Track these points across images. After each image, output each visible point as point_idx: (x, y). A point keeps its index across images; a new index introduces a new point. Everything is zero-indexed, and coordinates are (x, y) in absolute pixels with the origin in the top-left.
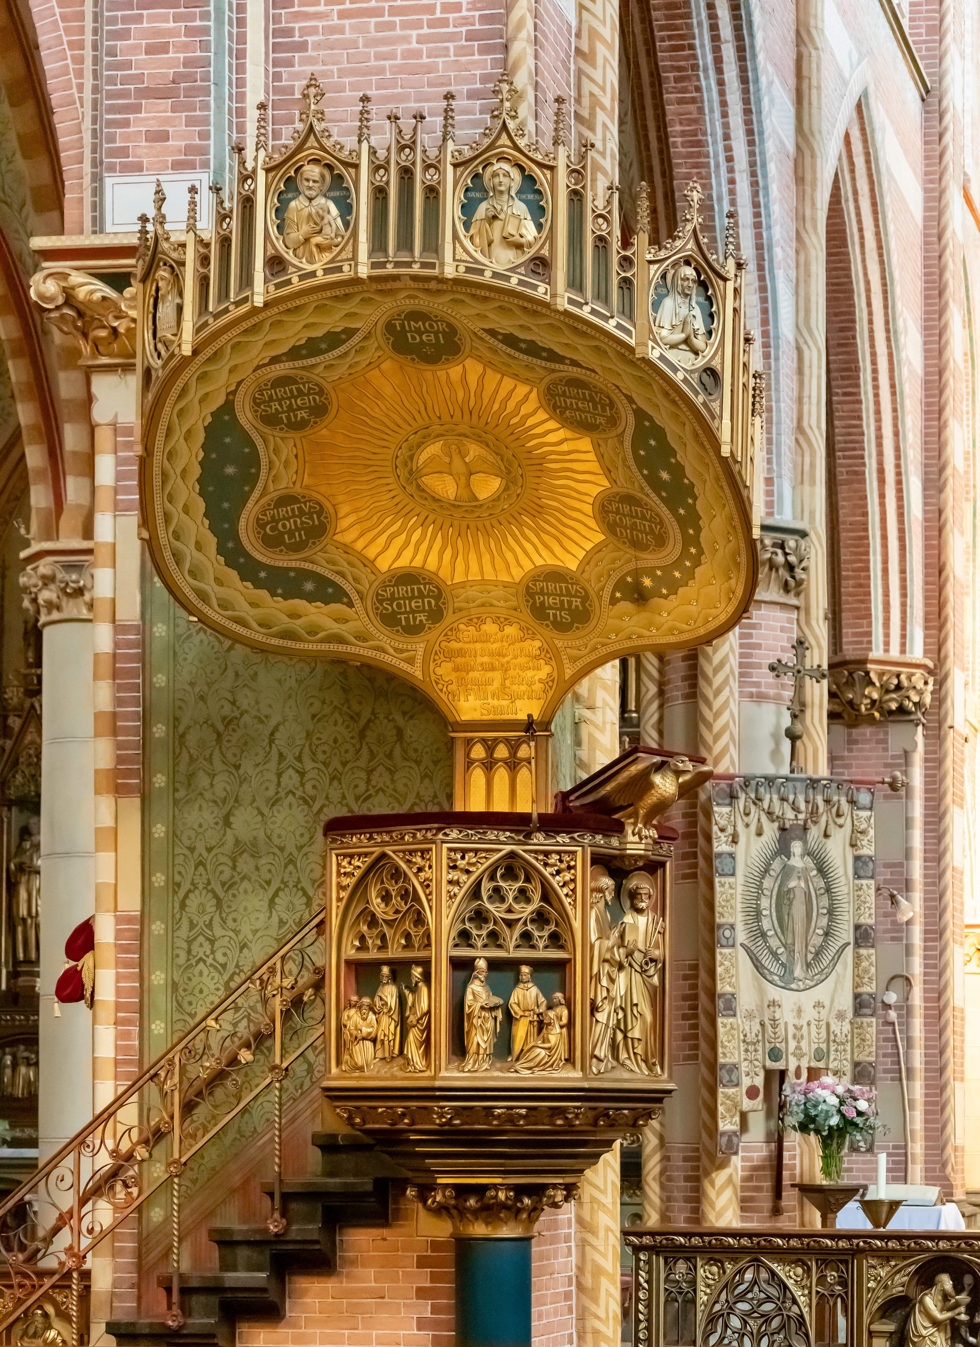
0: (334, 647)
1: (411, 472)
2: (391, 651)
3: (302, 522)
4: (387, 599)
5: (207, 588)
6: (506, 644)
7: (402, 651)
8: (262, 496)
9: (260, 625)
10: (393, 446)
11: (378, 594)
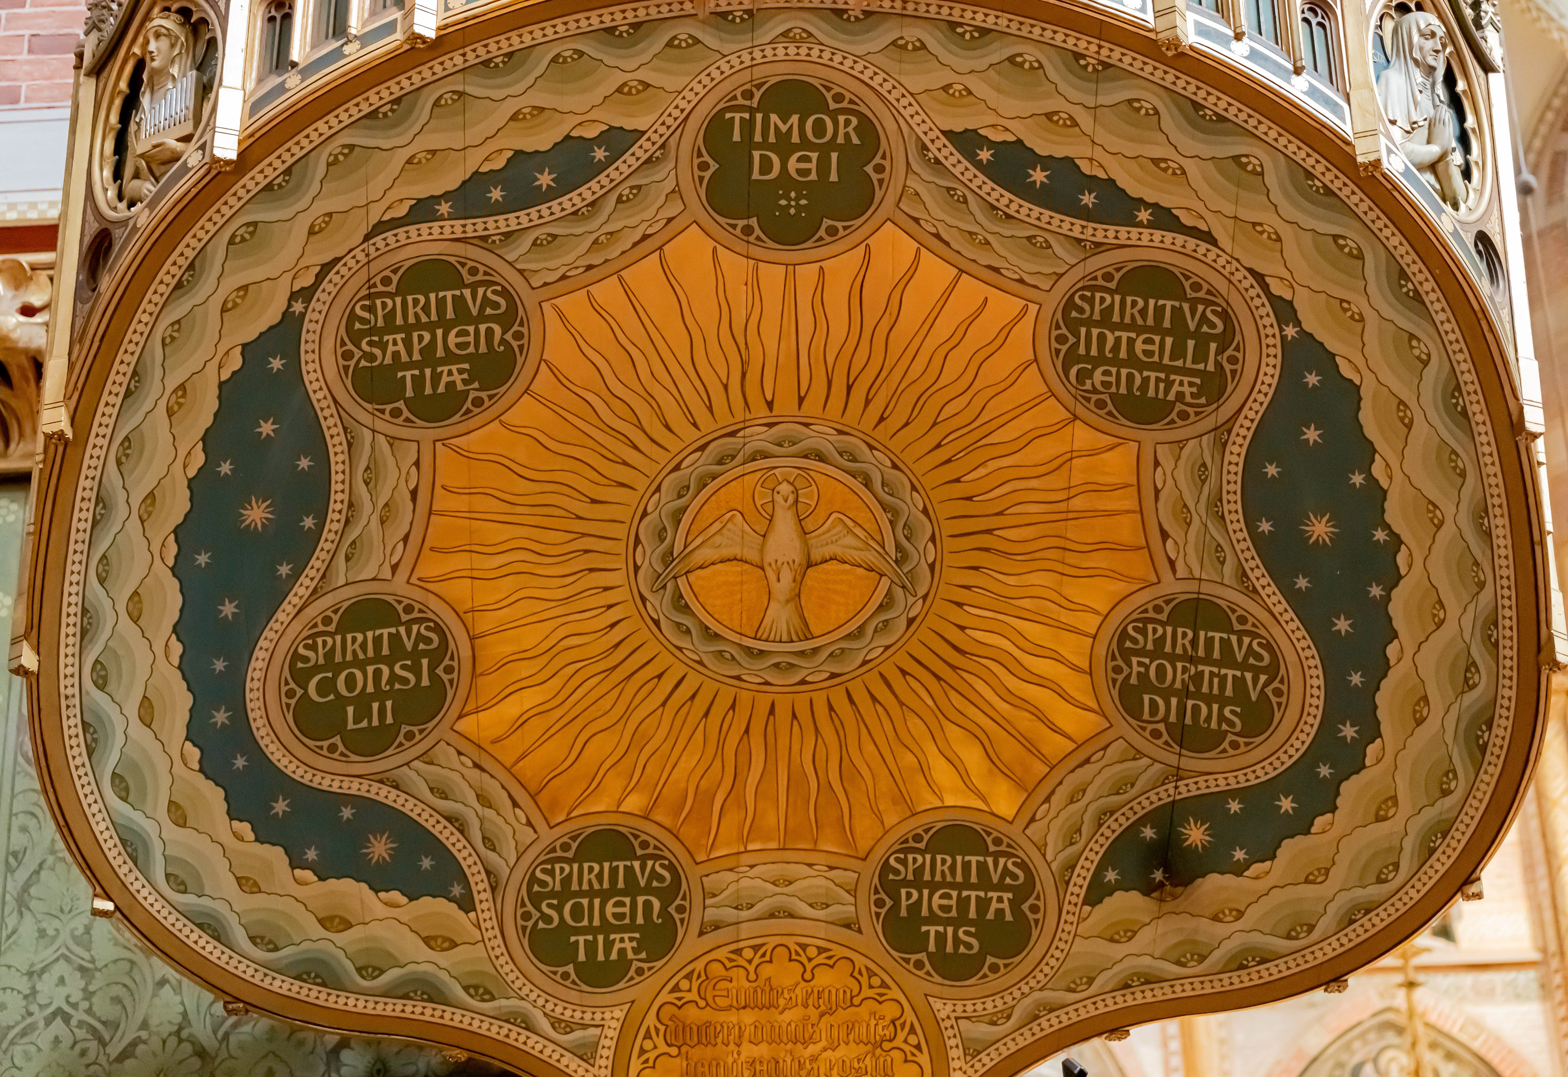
0: (414, 1009)
1: (668, 558)
2: (545, 1025)
3: (394, 678)
4: (552, 894)
5: (149, 827)
6: (813, 1013)
7: (569, 1027)
8: (316, 594)
9: (252, 939)
10: (641, 483)
11: (533, 879)
